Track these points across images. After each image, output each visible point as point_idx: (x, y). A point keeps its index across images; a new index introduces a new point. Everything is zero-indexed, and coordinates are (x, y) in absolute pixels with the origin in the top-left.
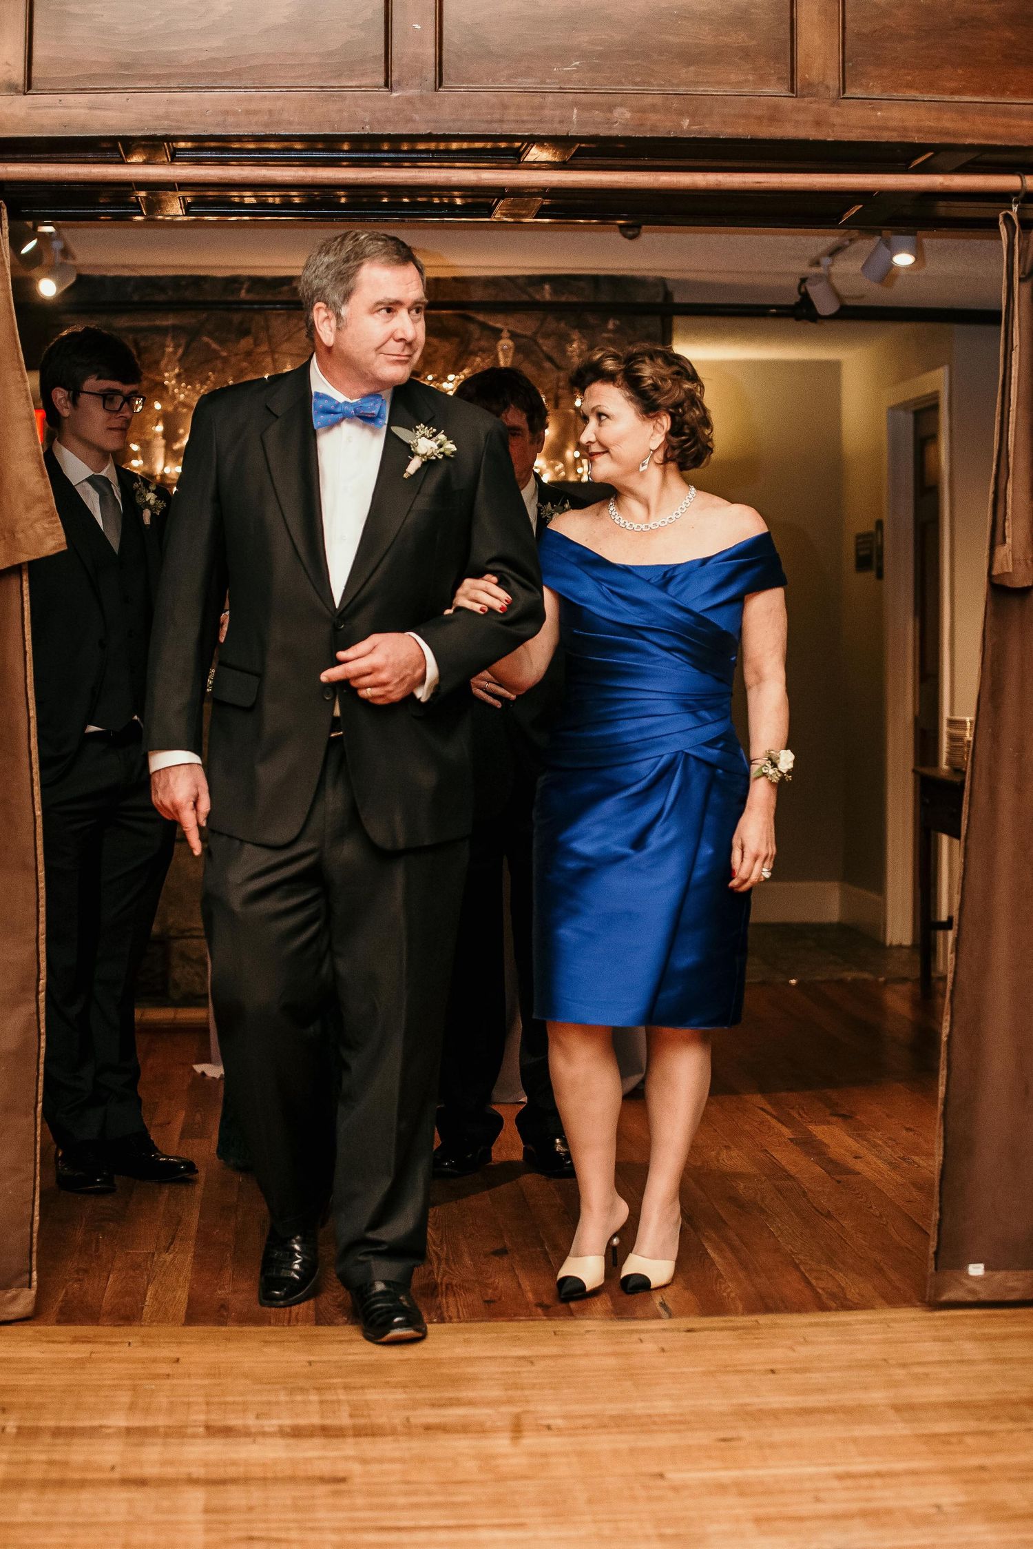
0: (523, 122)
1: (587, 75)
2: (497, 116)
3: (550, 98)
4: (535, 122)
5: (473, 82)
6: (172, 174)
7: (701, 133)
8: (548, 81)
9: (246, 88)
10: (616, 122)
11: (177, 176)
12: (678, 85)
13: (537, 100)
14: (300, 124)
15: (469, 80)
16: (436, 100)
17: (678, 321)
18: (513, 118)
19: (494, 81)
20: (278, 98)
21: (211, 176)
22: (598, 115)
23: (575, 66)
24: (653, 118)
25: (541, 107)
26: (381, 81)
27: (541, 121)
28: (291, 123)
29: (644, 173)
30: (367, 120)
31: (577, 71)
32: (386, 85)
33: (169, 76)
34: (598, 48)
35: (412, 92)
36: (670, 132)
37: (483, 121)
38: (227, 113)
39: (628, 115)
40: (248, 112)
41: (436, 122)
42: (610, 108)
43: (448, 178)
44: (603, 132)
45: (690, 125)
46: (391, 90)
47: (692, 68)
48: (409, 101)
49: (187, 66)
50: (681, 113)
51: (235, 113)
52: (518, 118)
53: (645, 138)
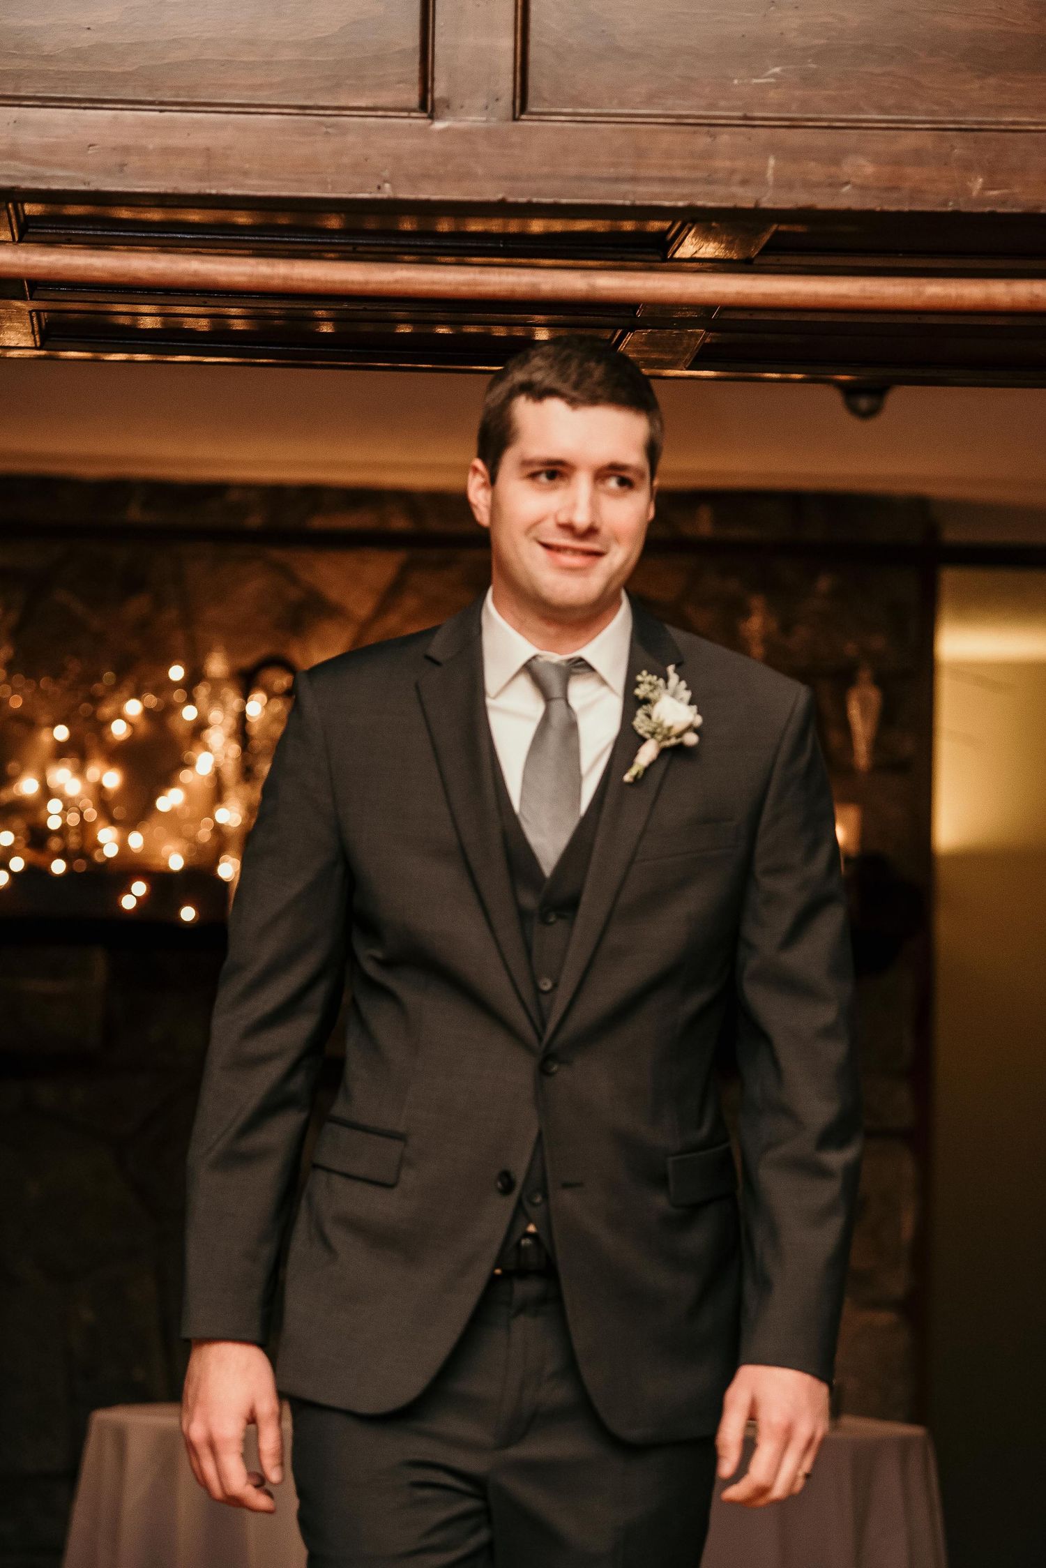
0: (675, 181)
1: (798, 93)
2: (629, 171)
3: (725, 137)
4: (694, 181)
5: (587, 105)
6: (23, 261)
7: (1004, 203)
8: (722, 103)
9: (162, 103)
10: (847, 183)
11: (35, 267)
12: (964, 112)
13: (702, 141)
14: (261, 176)
15: (576, 101)
16: (515, 138)
17: (950, 578)
18: (654, 173)
19: (621, 105)
20: (222, 126)
21: (96, 269)
22: (816, 171)
23: (774, 75)
24: (914, 174)
25: (708, 155)
26: (414, 98)
27: (709, 181)
28: (246, 174)
29: (898, 281)
30: (386, 174)
31: (776, 86)
32: (423, 106)
33: (18, 75)
34: (816, 42)
35: (473, 120)
36: (945, 203)
37: (601, 180)
38: (126, 150)
39: (869, 169)
40: (166, 151)
41: (514, 178)
42: (835, 157)
43: (534, 285)
44: (823, 201)
45: (984, 188)
46: (432, 117)
47: (992, 81)
48: (465, 135)
49: (48, 58)
50: (968, 167)
51: (142, 151)
52: (665, 173)
53: (899, 214)
